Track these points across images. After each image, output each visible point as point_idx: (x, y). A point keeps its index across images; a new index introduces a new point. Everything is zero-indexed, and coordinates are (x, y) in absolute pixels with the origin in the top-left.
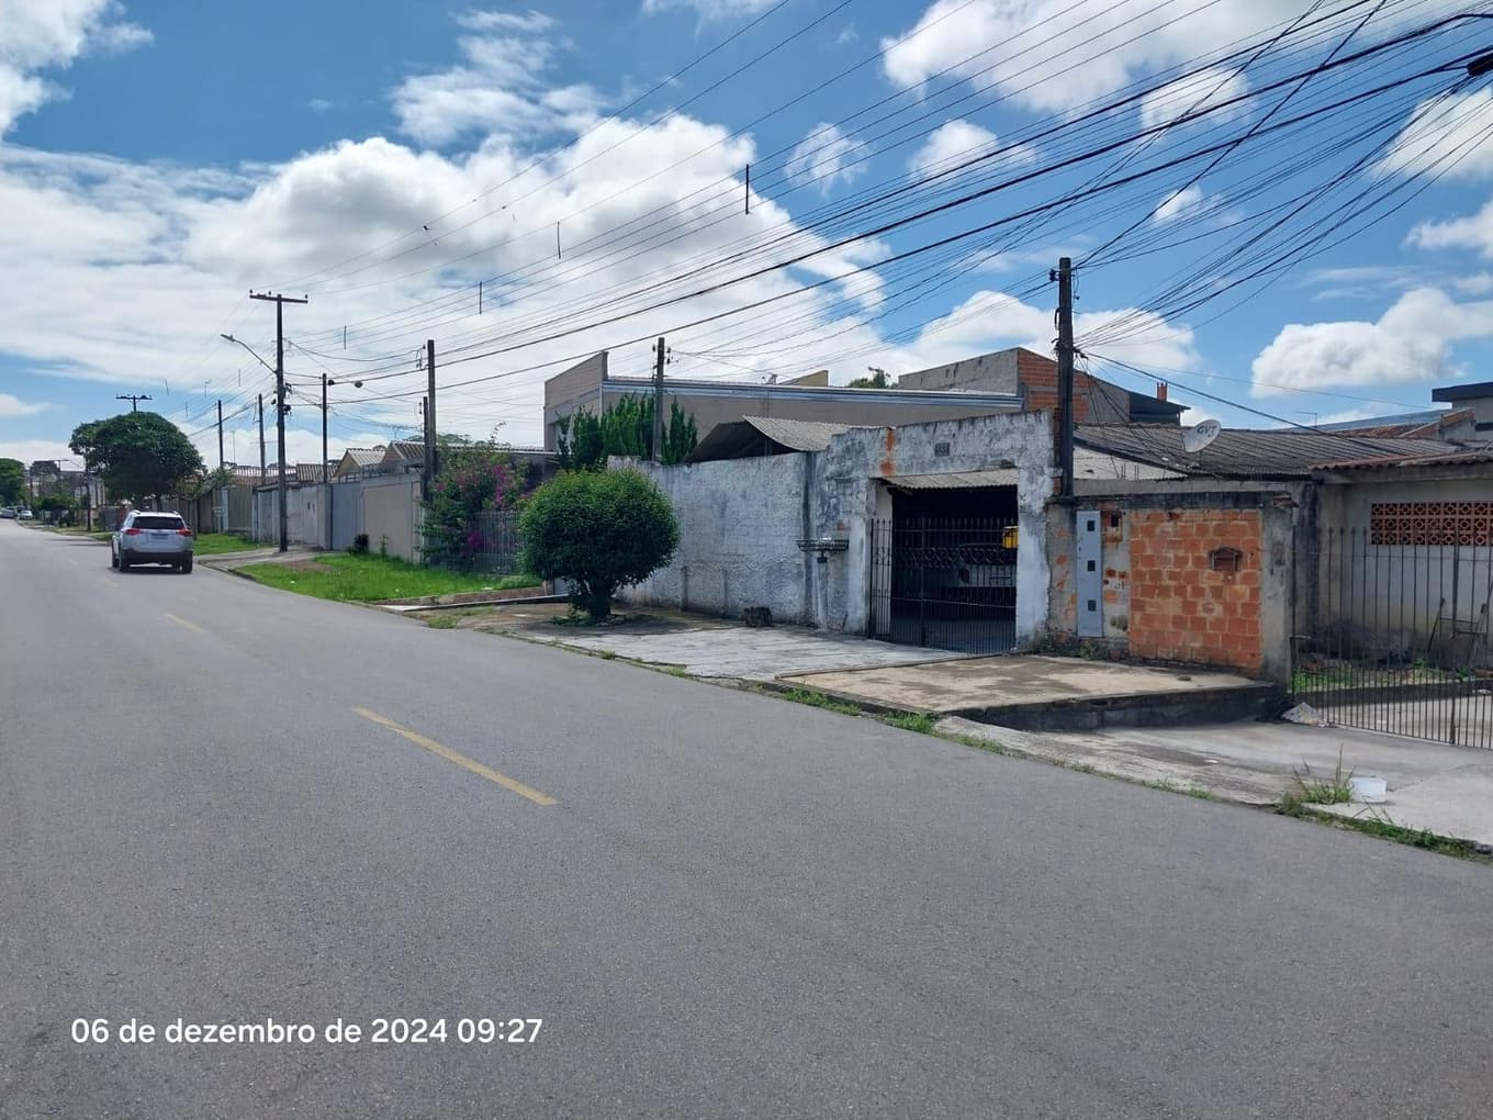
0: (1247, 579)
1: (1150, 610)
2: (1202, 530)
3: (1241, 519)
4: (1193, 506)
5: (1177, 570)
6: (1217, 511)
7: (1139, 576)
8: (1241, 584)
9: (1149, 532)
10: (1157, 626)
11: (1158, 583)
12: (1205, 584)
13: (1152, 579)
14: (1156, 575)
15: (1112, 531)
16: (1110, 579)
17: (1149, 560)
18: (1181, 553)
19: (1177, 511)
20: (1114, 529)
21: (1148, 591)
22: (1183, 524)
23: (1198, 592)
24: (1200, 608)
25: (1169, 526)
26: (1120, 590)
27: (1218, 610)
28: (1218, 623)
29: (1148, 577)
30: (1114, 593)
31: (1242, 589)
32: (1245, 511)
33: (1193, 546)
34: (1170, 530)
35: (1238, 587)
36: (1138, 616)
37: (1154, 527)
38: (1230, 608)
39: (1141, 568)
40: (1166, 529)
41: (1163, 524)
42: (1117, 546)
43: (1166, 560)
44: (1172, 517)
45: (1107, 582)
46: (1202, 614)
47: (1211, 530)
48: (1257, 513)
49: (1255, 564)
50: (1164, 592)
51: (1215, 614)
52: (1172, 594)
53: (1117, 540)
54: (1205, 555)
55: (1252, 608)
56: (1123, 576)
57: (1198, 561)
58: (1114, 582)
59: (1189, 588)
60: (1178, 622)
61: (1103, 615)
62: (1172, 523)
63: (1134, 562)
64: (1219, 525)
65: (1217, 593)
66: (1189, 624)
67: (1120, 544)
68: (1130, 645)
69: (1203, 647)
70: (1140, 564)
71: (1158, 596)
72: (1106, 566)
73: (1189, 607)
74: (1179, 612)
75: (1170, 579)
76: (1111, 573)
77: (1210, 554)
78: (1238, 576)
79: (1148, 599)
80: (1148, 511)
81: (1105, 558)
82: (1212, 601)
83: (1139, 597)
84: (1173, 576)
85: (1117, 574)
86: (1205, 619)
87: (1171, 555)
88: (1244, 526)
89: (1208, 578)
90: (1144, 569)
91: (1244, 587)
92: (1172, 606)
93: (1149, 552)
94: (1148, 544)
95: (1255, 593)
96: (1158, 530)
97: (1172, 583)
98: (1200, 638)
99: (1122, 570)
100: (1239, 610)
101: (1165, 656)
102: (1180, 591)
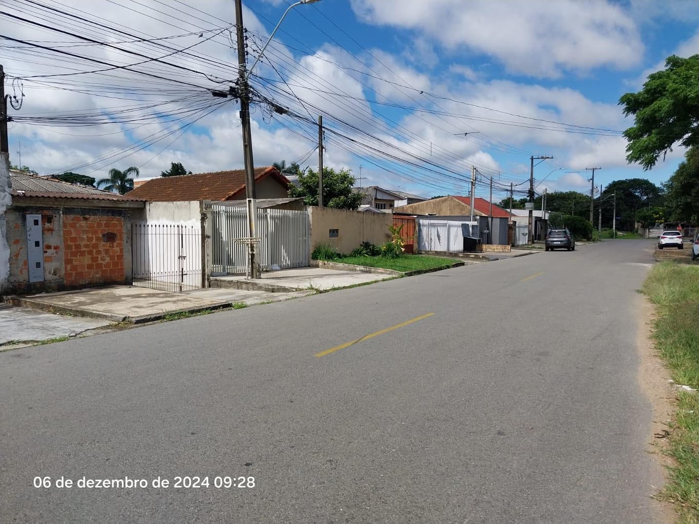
0: (119, 245)
1: (75, 263)
2: (99, 225)
3: (115, 220)
4: (95, 214)
5: (89, 243)
6: (105, 217)
7: (68, 247)
8: (116, 247)
9: (73, 226)
10: (79, 270)
11: (79, 250)
12: (101, 249)
13: (76, 248)
14: (78, 247)
15: (47, 225)
16: (48, 251)
17: (74, 239)
18: (90, 235)
19: (87, 216)
20: (49, 224)
21: (74, 254)
22: (90, 222)
23: (99, 252)
24: (99, 259)
25: (83, 223)
26: (55, 255)
27: (108, 259)
28: (108, 265)
29: (73, 247)
30: (50, 257)
31: (117, 249)
32: (117, 217)
33: (95, 232)
34: (84, 225)
35: (115, 249)
36: (69, 267)
37: (76, 224)
38: (112, 258)
39: (69, 243)
40: (82, 225)
41: (80, 222)
42: (52, 233)
43: (83, 239)
44: (86, 219)
45: (45, 252)
46: (101, 262)
47: (103, 224)
48: (121, 218)
49: (121, 239)
50: (83, 254)
51: (106, 261)
52: (86, 254)
53: (51, 230)
54: (101, 236)
55: (120, 257)
56: (56, 248)
57: (98, 239)
58: (51, 252)
59: (94, 251)
60: (90, 267)
61: (44, 269)
62: (84, 222)
63: (65, 240)
64: (106, 223)
65: (107, 251)
66: (95, 267)
67: (54, 232)
68: (65, 281)
69: (102, 276)
70: (69, 242)
71: (80, 256)
72: (46, 243)
73: (94, 259)
74: (90, 262)
75: (85, 247)
76: (49, 247)
77: (104, 235)
78: (115, 244)
79: (74, 258)
80: (72, 216)
81: (45, 240)
82: (105, 255)
83: (69, 258)
84: (86, 246)
85: (52, 247)
86: (101, 263)
87: (85, 237)
88: (116, 223)
89: (103, 245)
90: (71, 244)
91: (117, 248)
92: (87, 260)
93: (74, 235)
94: (73, 231)
95: (121, 250)
96: (77, 225)
97: (86, 249)
98: (100, 273)
99: (55, 245)
100: (116, 258)
101: (84, 283)
102: (90, 252)
